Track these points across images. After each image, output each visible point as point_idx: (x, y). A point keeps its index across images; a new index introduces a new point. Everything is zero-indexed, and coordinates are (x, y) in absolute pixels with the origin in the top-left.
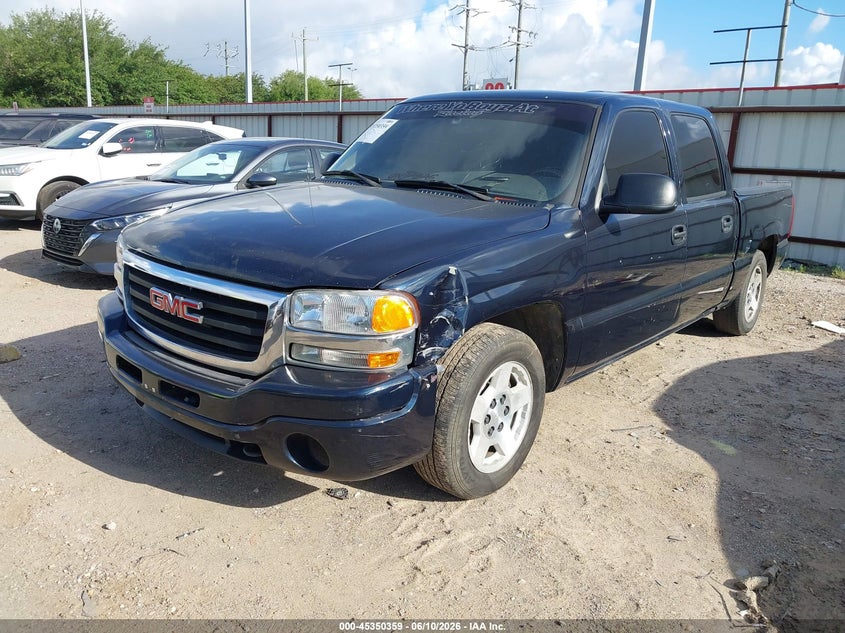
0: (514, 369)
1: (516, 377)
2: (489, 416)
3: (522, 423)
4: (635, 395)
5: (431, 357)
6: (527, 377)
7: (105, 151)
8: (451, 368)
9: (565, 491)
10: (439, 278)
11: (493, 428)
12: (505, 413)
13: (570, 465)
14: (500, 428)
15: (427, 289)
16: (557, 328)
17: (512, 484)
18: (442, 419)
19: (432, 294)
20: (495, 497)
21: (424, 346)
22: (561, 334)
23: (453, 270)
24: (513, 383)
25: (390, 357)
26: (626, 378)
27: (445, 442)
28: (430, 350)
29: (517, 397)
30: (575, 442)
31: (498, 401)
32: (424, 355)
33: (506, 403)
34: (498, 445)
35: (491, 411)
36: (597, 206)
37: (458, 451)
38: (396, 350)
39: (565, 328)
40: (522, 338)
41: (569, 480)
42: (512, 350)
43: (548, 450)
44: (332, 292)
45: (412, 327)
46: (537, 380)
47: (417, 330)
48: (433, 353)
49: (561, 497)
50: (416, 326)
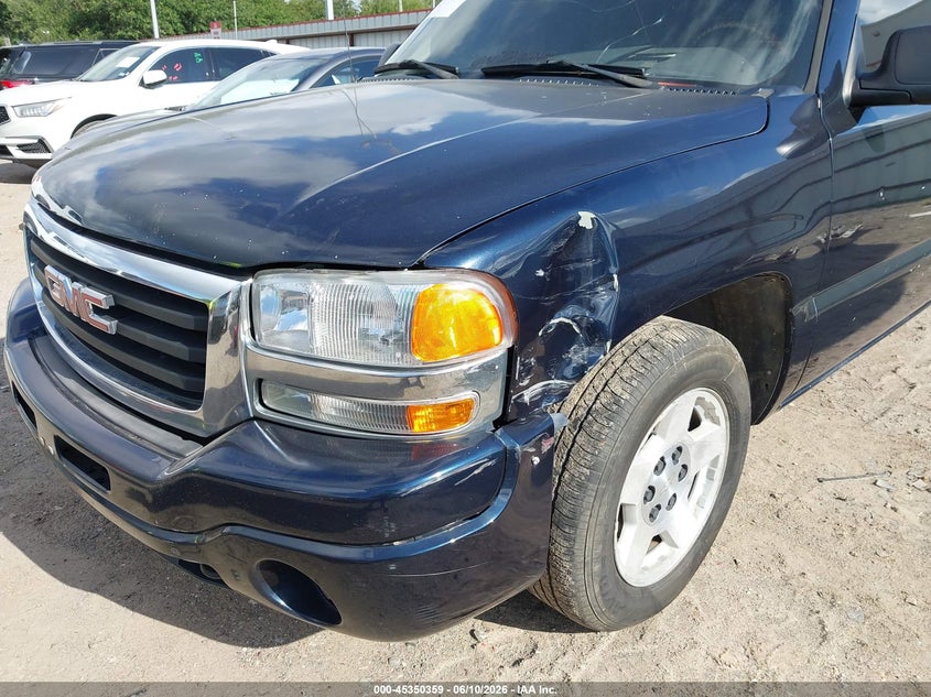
0: (700, 401)
1: (701, 412)
2: (652, 489)
3: (707, 488)
4: (866, 406)
5: (540, 401)
6: (720, 411)
7: (146, 82)
8: (582, 412)
9: (782, 607)
10: (555, 238)
11: (659, 507)
12: (681, 477)
13: (783, 547)
14: (671, 503)
15: (531, 263)
16: (773, 319)
17: (689, 592)
18: (565, 511)
19: (541, 273)
20: (660, 621)
21: (526, 382)
22: (779, 328)
23: (586, 219)
24: (695, 423)
25: (454, 411)
26: (845, 377)
27: (570, 552)
28: (538, 387)
29: (702, 446)
30: (785, 500)
31: (668, 460)
32: (527, 399)
33: (681, 461)
34: (666, 532)
35: (655, 480)
36: (847, 91)
37: (597, 568)
38: (467, 395)
39: (788, 318)
40: (717, 345)
41: (786, 581)
42: (701, 368)
43: (743, 515)
44: (327, 274)
45: (501, 344)
46: (738, 414)
47: (511, 351)
48: (545, 394)
49: (777, 622)
50: (508, 343)
